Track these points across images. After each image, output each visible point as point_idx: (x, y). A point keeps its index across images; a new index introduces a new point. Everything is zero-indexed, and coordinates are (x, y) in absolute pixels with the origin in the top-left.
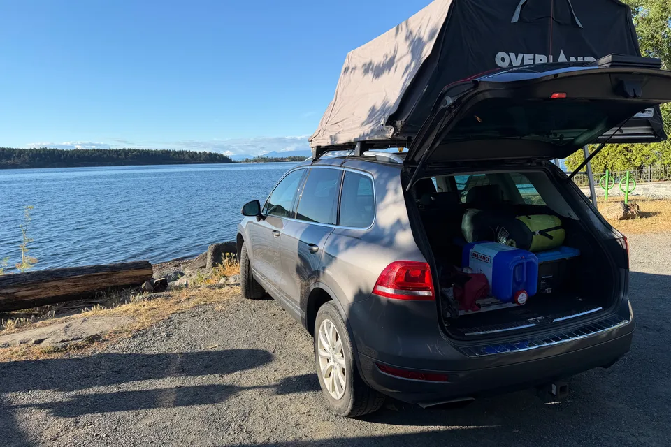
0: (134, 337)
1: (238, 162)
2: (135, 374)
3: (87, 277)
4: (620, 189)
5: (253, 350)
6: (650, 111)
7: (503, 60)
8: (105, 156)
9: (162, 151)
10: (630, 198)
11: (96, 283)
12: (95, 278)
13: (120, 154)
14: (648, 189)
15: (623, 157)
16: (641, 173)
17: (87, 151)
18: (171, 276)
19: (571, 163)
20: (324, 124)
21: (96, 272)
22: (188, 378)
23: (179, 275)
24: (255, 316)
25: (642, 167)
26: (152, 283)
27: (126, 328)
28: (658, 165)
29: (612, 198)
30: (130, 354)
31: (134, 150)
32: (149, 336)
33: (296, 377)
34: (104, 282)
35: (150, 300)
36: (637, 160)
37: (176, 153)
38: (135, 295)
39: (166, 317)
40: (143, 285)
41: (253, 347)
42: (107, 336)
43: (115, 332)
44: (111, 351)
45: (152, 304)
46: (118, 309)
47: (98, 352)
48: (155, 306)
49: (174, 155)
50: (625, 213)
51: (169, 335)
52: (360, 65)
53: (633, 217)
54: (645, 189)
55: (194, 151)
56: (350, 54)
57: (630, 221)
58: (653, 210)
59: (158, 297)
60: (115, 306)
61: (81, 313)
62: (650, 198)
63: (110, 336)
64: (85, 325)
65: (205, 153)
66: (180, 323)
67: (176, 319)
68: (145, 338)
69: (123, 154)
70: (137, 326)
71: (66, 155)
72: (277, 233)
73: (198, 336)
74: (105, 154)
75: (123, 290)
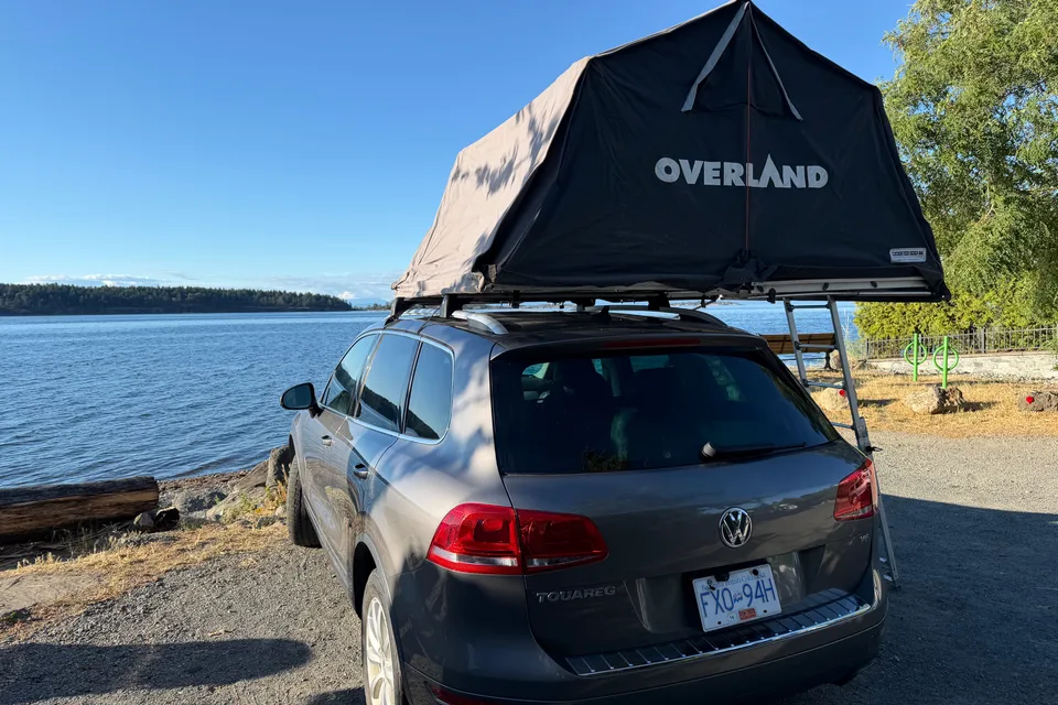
0: (88, 614)
1: (361, 309)
2: (65, 683)
3: (41, 505)
4: (934, 364)
5: (279, 641)
6: (921, 253)
7: (668, 170)
8: (150, 297)
9: (241, 291)
10: (950, 378)
11: (57, 516)
12: (58, 505)
13: (174, 296)
14: (981, 364)
15: (943, 315)
16: (971, 337)
17: (121, 289)
18: (203, 500)
19: (864, 321)
20: (417, 263)
21: (60, 496)
22: (154, 692)
23: (216, 499)
24: (303, 577)
25: (971, 329)
26: (152, 516)
27: (80, 596)
28: (996, 327)
29: (923, 378)
30: (70, 646)
31: (197, 290)
32: (114, 611)
33: (336, 693)
34: (71, 513)
35: (138, 546)
36: (964, 319)
37: (263, 294)
38: (119, 537)
39: (155, 578)
40: (137, 519)
41: (282, 635)
42: (41, 611)
43: (58, 605)
44: (41, 640)
45: (141, 553)
46: (80, 562)
47: (16, 642)
48: (143, 558)
49: (259, 298)
50: (941, 403)
51: (147, 611)
52: (473, 171)
53: (953, 410)
54: (977, 364)
55: (293, 291)
56: (461, 153)
57: (948, 416)
58: (985, 400)
59: (152, 540)
60: (75, 557)
61: (15, 567)
62: (984, 379)
63: (46, 612)
64: (13, 591)
65: (309, 295)
66: (174, 588)
67: (169, 582)
68: (105, 616)
69: (179, 295)
70: (101, 593)
71: (89, 296)
72: (327, 441)
73: (196, 614)
74: (151, 294)
75: (101, 527)
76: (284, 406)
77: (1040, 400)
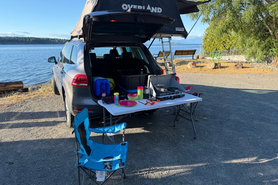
0: (8, 106)
6: (183, 29)
9: (46, 38)
13: (27, 39)
15: (223, 45)
20: (76, 27)
26: (22, 89)
27: (6, 104)
28: (234, 49)
31: (33, 38)
32: (14, 106)
34: (3, 89)
36: (227, 47)
37: (52, 39)
38: (14, 93)
39: (23, 100)
43: (1, 105)
45: (19, 96)
46: (5, 98)
50: (215, 66)
51: (21, 106)
53: (218, 68)
55: (60, 39)
58: (226, 66)
59: (22, 94)
66: (27, 102)
67: (26, 101)
68: (12, 107)
69: (28, 39)
70: (11, 103)
71: (2, 39)
72: (57, 68)
73: (32, 106)
74: (20, 39)
75: (10, 92)
76: (48, 61)
77: (238, 66)
